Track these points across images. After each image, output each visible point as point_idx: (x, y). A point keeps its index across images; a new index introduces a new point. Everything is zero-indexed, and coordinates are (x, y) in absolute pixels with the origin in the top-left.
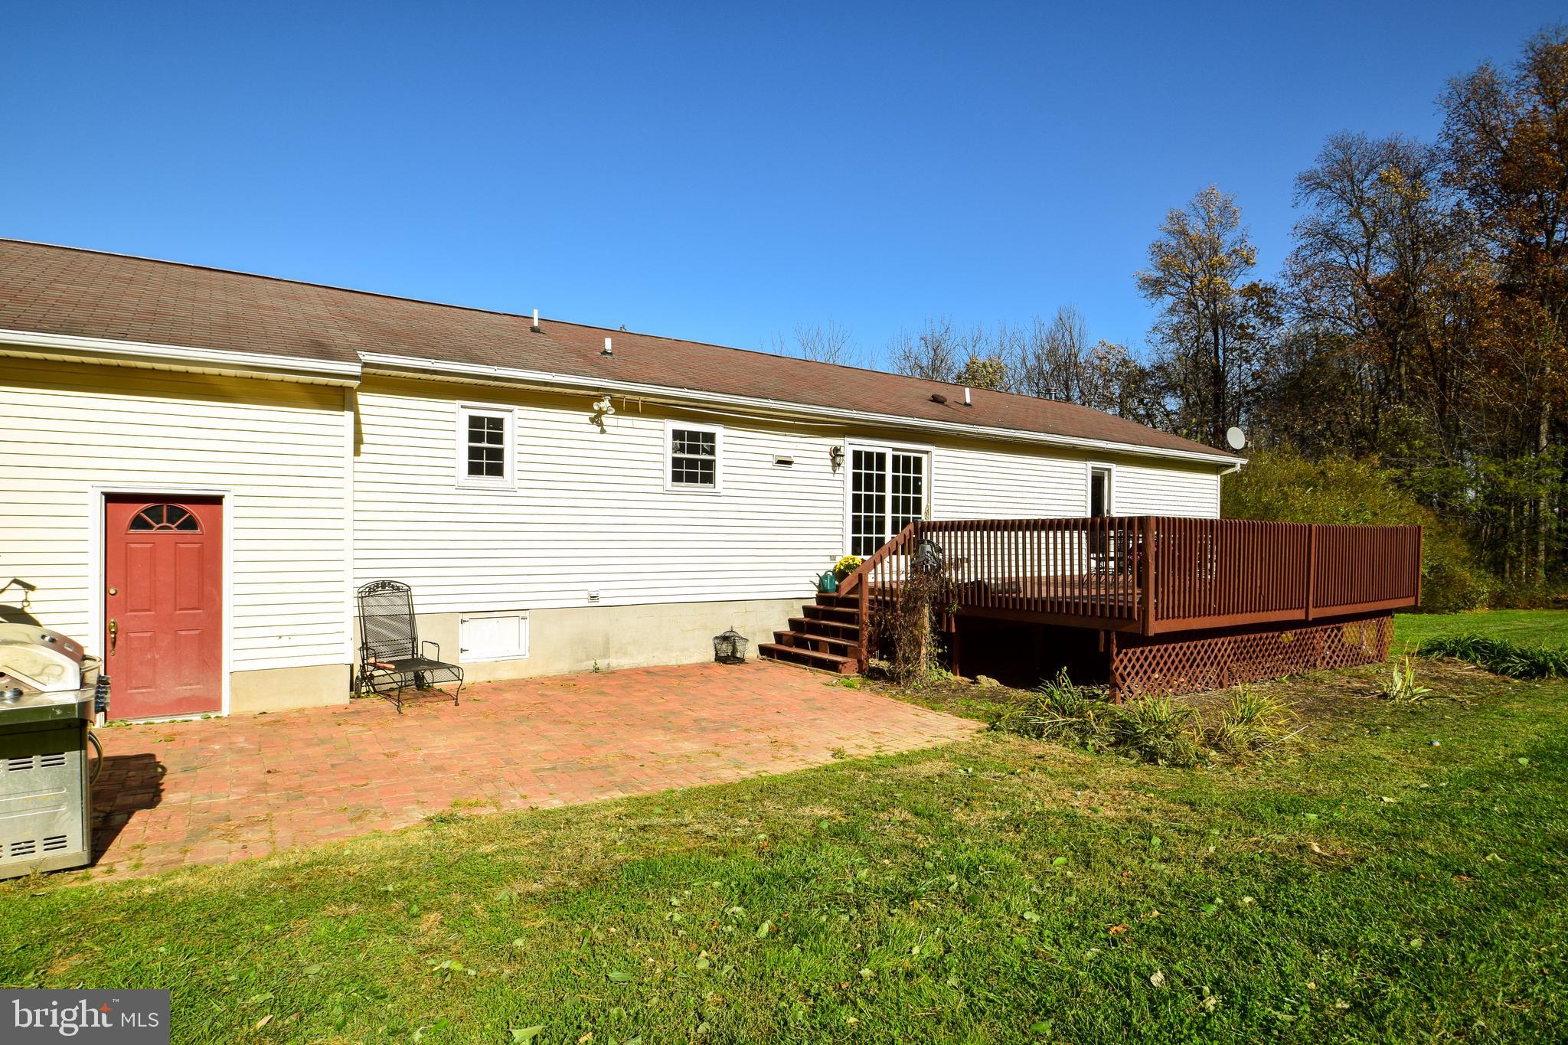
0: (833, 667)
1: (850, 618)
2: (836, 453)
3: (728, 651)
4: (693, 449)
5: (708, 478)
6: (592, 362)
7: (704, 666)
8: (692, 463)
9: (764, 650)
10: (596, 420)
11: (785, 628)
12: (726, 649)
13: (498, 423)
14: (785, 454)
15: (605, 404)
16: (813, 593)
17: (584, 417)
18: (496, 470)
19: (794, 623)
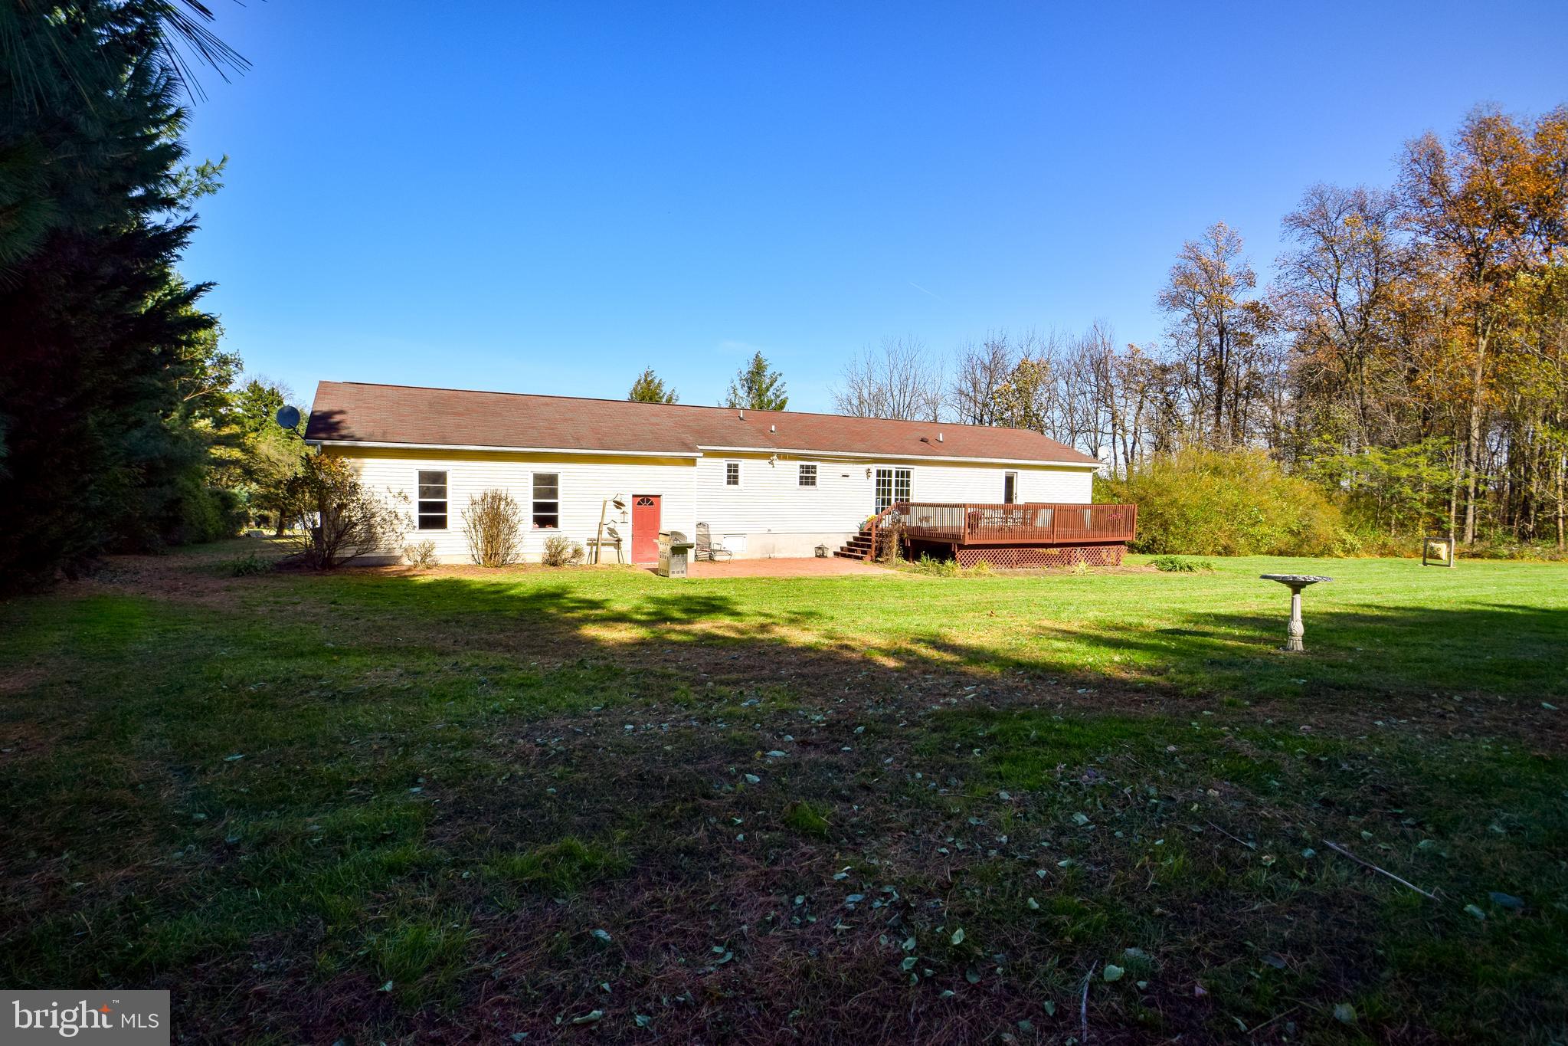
0: (861, 558)
1: (869, 540)
2: (868, 471)
3: (821, 553)
4: (808, 472)
5: (813, 483)
6: (768, 438)
7: (810, 559)
8: (807, 478)
9: (836, 554)
10: (771, 463)
11: (846, 545)
12: (820, 552)
13: (736, 466)
14: (845, 473)
15: (775, 457)
16: (858, 531)
17: (767, 462)
18: (736, 483)
19: (849, 544)
